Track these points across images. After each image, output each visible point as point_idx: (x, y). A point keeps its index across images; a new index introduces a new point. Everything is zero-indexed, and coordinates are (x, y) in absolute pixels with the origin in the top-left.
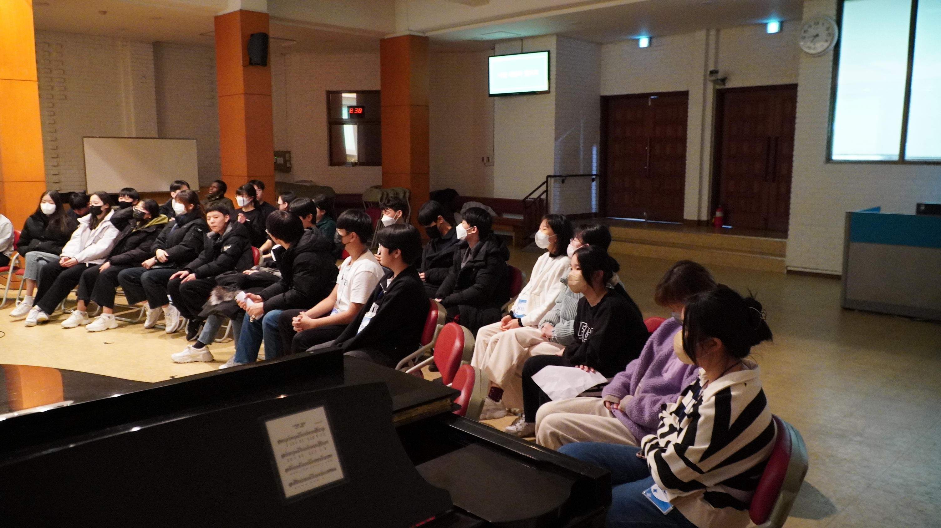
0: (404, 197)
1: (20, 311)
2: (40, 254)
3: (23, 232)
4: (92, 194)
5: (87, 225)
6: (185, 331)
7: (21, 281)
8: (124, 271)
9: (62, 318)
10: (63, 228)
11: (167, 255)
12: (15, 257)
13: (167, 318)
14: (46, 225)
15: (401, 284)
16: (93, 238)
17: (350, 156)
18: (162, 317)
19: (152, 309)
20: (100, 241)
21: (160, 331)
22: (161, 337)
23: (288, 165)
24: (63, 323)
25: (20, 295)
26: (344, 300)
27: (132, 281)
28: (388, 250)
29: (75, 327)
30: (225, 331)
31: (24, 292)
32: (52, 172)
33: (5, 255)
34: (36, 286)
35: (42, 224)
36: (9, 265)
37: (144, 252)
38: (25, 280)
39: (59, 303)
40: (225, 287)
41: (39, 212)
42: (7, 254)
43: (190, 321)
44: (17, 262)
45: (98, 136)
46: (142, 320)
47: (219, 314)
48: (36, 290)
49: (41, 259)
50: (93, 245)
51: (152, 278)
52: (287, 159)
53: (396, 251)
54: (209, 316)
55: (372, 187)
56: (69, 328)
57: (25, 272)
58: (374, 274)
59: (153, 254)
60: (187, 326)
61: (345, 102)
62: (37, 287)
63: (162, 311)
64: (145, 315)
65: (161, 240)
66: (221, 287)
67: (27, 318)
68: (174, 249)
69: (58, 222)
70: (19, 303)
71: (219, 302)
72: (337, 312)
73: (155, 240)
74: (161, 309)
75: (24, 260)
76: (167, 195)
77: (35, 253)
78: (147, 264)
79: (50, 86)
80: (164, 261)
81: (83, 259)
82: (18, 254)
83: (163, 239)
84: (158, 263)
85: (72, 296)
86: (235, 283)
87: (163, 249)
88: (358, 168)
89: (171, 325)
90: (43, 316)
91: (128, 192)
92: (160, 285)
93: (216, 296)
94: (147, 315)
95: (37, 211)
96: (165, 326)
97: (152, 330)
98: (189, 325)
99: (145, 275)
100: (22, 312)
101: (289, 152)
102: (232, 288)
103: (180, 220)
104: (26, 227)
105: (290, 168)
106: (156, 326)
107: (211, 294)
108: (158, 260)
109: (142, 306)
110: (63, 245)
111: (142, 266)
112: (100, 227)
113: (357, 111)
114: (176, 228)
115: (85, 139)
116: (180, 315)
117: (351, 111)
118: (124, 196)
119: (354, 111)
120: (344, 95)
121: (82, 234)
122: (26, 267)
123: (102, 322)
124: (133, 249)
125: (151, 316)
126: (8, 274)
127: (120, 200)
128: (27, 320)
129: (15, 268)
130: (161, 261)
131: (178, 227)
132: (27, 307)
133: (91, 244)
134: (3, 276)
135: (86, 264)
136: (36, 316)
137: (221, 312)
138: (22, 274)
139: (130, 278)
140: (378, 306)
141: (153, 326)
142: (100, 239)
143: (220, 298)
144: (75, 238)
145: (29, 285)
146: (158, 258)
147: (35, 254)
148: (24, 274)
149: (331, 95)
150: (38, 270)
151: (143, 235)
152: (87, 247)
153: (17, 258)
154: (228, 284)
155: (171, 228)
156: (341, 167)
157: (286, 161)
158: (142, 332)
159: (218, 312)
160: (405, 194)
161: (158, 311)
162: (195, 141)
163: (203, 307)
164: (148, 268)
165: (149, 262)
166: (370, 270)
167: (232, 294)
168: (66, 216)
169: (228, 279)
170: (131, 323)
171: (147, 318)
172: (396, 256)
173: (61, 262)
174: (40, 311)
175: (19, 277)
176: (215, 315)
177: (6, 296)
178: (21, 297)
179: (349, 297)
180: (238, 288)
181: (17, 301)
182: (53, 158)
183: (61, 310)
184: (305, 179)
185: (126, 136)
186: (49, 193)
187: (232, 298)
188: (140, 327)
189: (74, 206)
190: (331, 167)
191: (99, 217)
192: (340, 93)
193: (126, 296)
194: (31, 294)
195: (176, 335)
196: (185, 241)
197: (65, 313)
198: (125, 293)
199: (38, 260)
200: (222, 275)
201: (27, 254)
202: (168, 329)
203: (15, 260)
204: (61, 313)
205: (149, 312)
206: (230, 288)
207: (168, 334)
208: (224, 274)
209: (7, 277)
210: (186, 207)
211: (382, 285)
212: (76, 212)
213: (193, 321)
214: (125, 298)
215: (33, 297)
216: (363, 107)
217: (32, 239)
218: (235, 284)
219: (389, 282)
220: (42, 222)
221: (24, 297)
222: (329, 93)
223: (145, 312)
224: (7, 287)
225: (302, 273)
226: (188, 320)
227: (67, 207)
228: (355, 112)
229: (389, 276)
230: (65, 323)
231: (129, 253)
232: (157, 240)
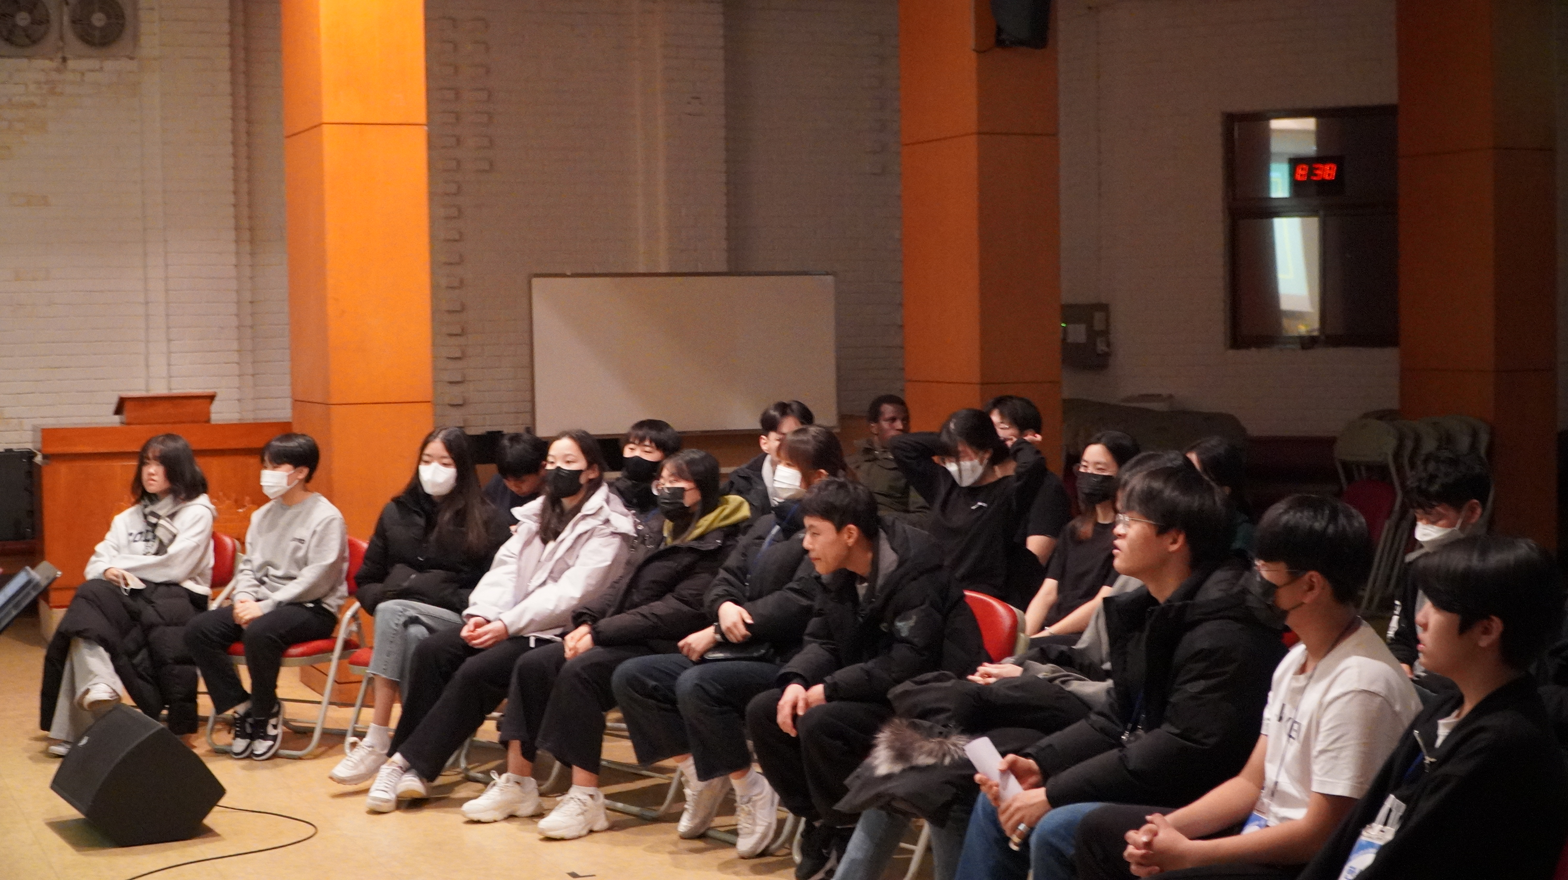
0: (1474, 446)
1: (356, 766)
2: (413, 608)
3: (372, 543)
4: (557, 438)
5: (534, 526)
6: (790, 854)
7: (360, 682)
8: (630, 665)
9: (461, 793)
10: (474, 536)
11: (749, 621)
12: (349, 614)
13: (743, 809)
14: (430, 524)
15: (1483, 739)
16: (550, 565)
17: (1296, 316)
18: (728, 805)
19: (702, 781)
20: (567, 573)
21: (723, 848)
22: (725, 866)
23: (1101, 347)
24: (467, 806)
25: (356, 722)
26: (1287, 785)
27: (651, 694)
28: (1455, 618)
29: (495, 821)
30: (909, 861)
31: (368, 714)
32: (446, 377)
33: (325, 606)
34: (397, 695)
35: (421, 521)
36: (334, 635)
37: (686, 608)
38: (371, 681)
39: (455, 749)
40: (917, 721)
41: (415, 485)
42: (331, 603)
43: (808, 824)
44: (354, 628)
45: (569, 273)
46: (672, 811)
47: (896, 804)
48: (397, 711)
49: (414, 621)
50: (550, 585)
51: (707, 686)
52: (1098, 325)
53: (1485, 622)
54: (865, 813)
55: (1366, 416)
56: (479, 822)
57: (374, 657)
58: (1387, 701)
59: (710, 618)
60: (798, 836)
61: (1276, 146)
62: (401, 702)
63: (727, 789)
64: (680, 797)
65: (735, 575)
66: (905, 722)
67: (372, 789)
68: (768, 603)
69: (461, 517)
70: (354, 745)
71: (897, 768)
72: (1263, 823)
73: (715, 574)
74: (727, 782)
75: (373, 623)
76: (750, 439)
77: (400, 604)
78: (693, 646)
79: (455, 136)
80: (740, 638)
81: (522, 624)
82: (357, 605)
83: (739, 573)
84: (723, 643)
85: (488, 731)
86: (949, 710)
87: (737, 603)
88: (1319, 353)
89: (752, 833)
90: (413, 784)
91: (653, 433)
92: (725, 708)
93: (891, 747)
94: (688, 799)
95: (409, 485)
96: (735, 833)
97: (699, 844)
98: (806, 834)
99: (688, 678)
100: (362, 769)
101: (1104, 308)
102: (939, 728)
103: (789, 516)
104: (381, 532)
105: (1107, 355)
106: (711, 833)
107: (875, 742)
108: (723, 635)
109: (673, 770)
110: (472, 584)
111: (678, 650)
112: (568, 535)
113: (1318, 172)
114: (775, 540)
115: (535, 281)
116: (780, 805)
117: (1302, 172)
118: (641, 440)
119: (1311, 172)
120: (1277, 124)
121: (521, 552)
122: (376, 643)
123: (579, 811)
124: (657, 600)
125: (697, 804)
126: (330, 660)
127: (628, 453)
128: (374, 793)
129: (349, 645)
130: (732, 638)
131: (781, 535)
132: (373, 757)
133: (544, 583)
134: (316, 666)
135: (528, 638)
136: (396, 784)
137: (903, 799)
138: (366, 664)
139: (644, 685)
140: (1403, 806)
141: (702, 831)
142: (569, 567)
143: (901, 755)
144: (504, 563)
145: (381, 693)
146: (724, 627)
147: (399, 608)
148: (372, 664)
149: (1236, 128)
150: (405, 652)
151: (686, 560)
152: (533, 591)
153: (354, 617)
154: (924, 715)
155: (762, 538)
156: (1264, 353)
157: (1092, 334)
158: (673, 848)
159: (893, 797)
160: (1475, 435)
161: (719, 786)
162: (830, 279)
163: (847, 782)
164: (694, 657)
165: (699, 640)
166: (1373, 688)
167: (937, 747)
168: (483, 502)
169: (927, 699)
170: (643, 820)
171: (686, 806)
172: (1484, 642)
173: (464, 633)
174: (406, 770)
175: (357, 670)
176: (882, 808)
177: (323, 722)
178: (360, 727)
179: (1304, 776)
180: (955, 726)
181: (351, 739)
182: (451, 335)
183: (458, 770)
184: (1151, 391)
185: (642, 269)
186: (441, 436)
187: (936, 756)
188: (666, 832)
189: (509, 470)
190: (1231, 352)
191: (567, 503)
192: (1263, 117)
193: (632, 738)
194: (384, 720)
195: (767, 865)
196: (801, 579)
197: (469, 779)
198: (630, 729)
199: (406, 625)
200: (907, 685)
201: (381, 606)
202: (745, 844)
203: (349, 623)
204: (458, 778)
205: (694, 787)
206: (931, 728)
207: (743, 858)
208: (917, 683)
209: (328, 668)
210: (807, 480)
211: (1420, 734)
212: (511, 485)
213: (817, 824)
214: (628, 744)
215: (389, 730)
216: (1338, 160)
217: (392, 565)
218: (948, 714)
219: (1443, 729)
220: (420, 516)
221: (368, 727)
222: (1231, 120)
223: (681, 786)
224: (325, 699)
225: (1201, 684)
226: (803, 820)
227: (487, 473)
228: (1315, 178)
229: (1447, 707)
230: (473, 808)
231: (644, 609)
232: (722, 574)
